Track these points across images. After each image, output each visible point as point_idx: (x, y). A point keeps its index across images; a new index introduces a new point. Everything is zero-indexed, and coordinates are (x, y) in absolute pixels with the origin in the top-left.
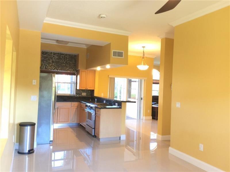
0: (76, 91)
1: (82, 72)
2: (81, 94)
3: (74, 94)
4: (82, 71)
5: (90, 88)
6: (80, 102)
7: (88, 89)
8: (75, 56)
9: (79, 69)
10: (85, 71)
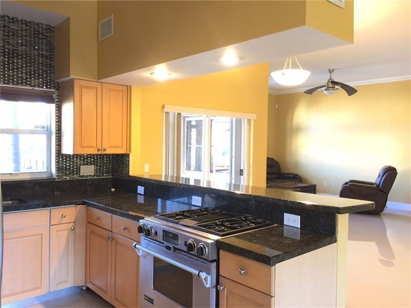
0: (58, 162)
1: (84, 90)
2: (79, 170)
3: (51, 174)
4: (81, 87)
5: (113, 148)
6: (83, 203)
7: (107, 152)
8: (50, 28)
9: (72, 77)
10: (92, 88)
